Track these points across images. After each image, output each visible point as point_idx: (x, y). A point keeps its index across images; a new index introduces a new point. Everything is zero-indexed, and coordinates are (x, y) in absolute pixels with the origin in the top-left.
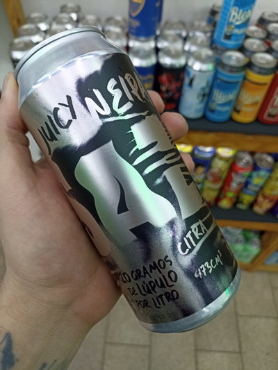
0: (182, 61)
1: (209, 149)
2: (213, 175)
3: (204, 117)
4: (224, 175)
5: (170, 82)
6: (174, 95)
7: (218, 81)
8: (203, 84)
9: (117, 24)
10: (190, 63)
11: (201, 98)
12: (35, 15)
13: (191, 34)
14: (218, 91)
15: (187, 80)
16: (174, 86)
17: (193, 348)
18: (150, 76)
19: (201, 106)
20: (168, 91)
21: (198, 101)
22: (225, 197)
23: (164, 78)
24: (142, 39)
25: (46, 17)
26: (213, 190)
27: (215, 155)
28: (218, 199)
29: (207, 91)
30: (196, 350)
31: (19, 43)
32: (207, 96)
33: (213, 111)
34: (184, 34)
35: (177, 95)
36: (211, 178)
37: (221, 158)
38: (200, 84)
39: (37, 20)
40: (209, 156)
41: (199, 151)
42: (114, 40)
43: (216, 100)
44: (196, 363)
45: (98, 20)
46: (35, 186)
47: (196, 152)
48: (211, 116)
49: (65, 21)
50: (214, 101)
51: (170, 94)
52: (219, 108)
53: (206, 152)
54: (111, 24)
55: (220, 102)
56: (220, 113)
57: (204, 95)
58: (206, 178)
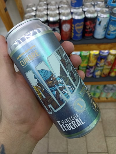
0: (95, 15)
1: (106, 51)
2: (108, 62)
3: (105, 38)
4: (113, 62)
5: (91, 24)
6: (92, 29)
7: (112, 21)
8: (105, 23)
9: (64, 3)
10: (99, 15)
11: (104, 29)
12: (30, 4)
13: (96, 3)
14: (112, 25)
15: (98, 22)
16: (92, 26)
17: (104, 136)
18: (83, 23)
19: (104, 33)
20: (90, 28)
21: (103, 31)
22: (113, 71)
23: (88, 23)
24: (77, 8)
25: (35, 5)
26: (108, 69)
27: (109, 54)
28: (110, 73)
29: (107, 26)
30: (105, 137)
31: (27, 16)
32: (107, 28)
33: (109, 35)
34: (93, 4)
35: (93, 30)
36: (107, 64)
37: (112, 55)
38: (104, 23)
39: (31, 6)
40: (107, 54)
41: (102, 52)
42: (65, 10)
43: (111, 29)
44: (106, 142)
45: (56, 3)
46: (15, 82)
47: (101, 53)
48: (108, 36)
49: (43, 5)
50: (110, 30)
51: (91, 29)
52: (112, 33)
53: (105, 53)
54: (62, 4)
55: (112, 30)
56: (112, 35)
57: (105, 28)
58: (105, 64)
